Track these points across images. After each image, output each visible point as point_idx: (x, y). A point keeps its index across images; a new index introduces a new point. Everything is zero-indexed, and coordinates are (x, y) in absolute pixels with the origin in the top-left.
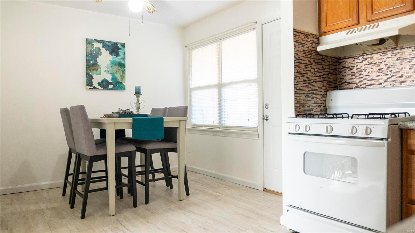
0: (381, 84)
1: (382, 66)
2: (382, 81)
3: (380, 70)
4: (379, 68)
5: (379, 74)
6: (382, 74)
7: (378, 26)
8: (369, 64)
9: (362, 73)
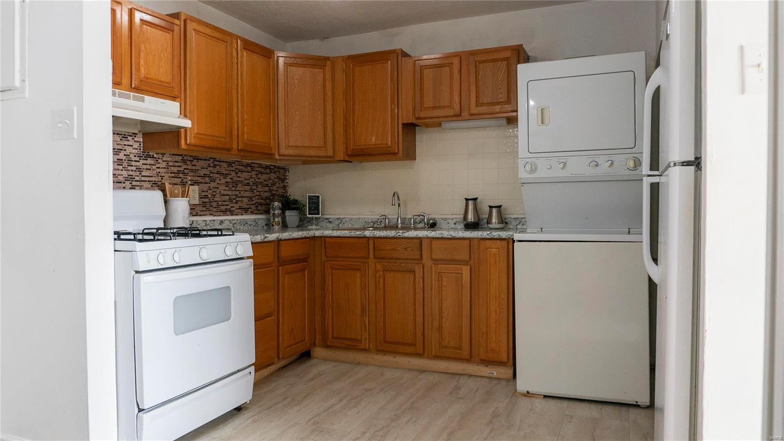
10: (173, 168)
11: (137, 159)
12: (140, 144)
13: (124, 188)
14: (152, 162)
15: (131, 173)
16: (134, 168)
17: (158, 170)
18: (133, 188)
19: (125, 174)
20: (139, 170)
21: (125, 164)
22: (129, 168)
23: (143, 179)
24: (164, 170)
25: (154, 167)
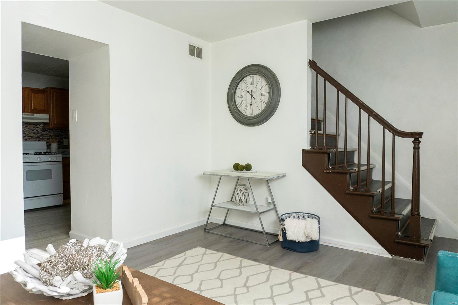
0: (34, 139)
1: (35, 131)
2: (35, 138)
3: (34, 133)
4: (34, 131)
5: (34, 134)
6: (35, 134)
7: (34, 115)
8: (28, 129)
9: (25, 133)
10: (56, 134)
11: (41, 132)
12: (42, 127)
13: (36, 141)
14: (47, 132)
15: (39, 136)
16: (40, 134)
17: (50, 135)
18: (39, 140)
19: (36, 136)
20: (42, 135)
21: (36, 133)
22: (38, 134)
23: (43, 138)
24: (52, 135)
25: (48, 134)
